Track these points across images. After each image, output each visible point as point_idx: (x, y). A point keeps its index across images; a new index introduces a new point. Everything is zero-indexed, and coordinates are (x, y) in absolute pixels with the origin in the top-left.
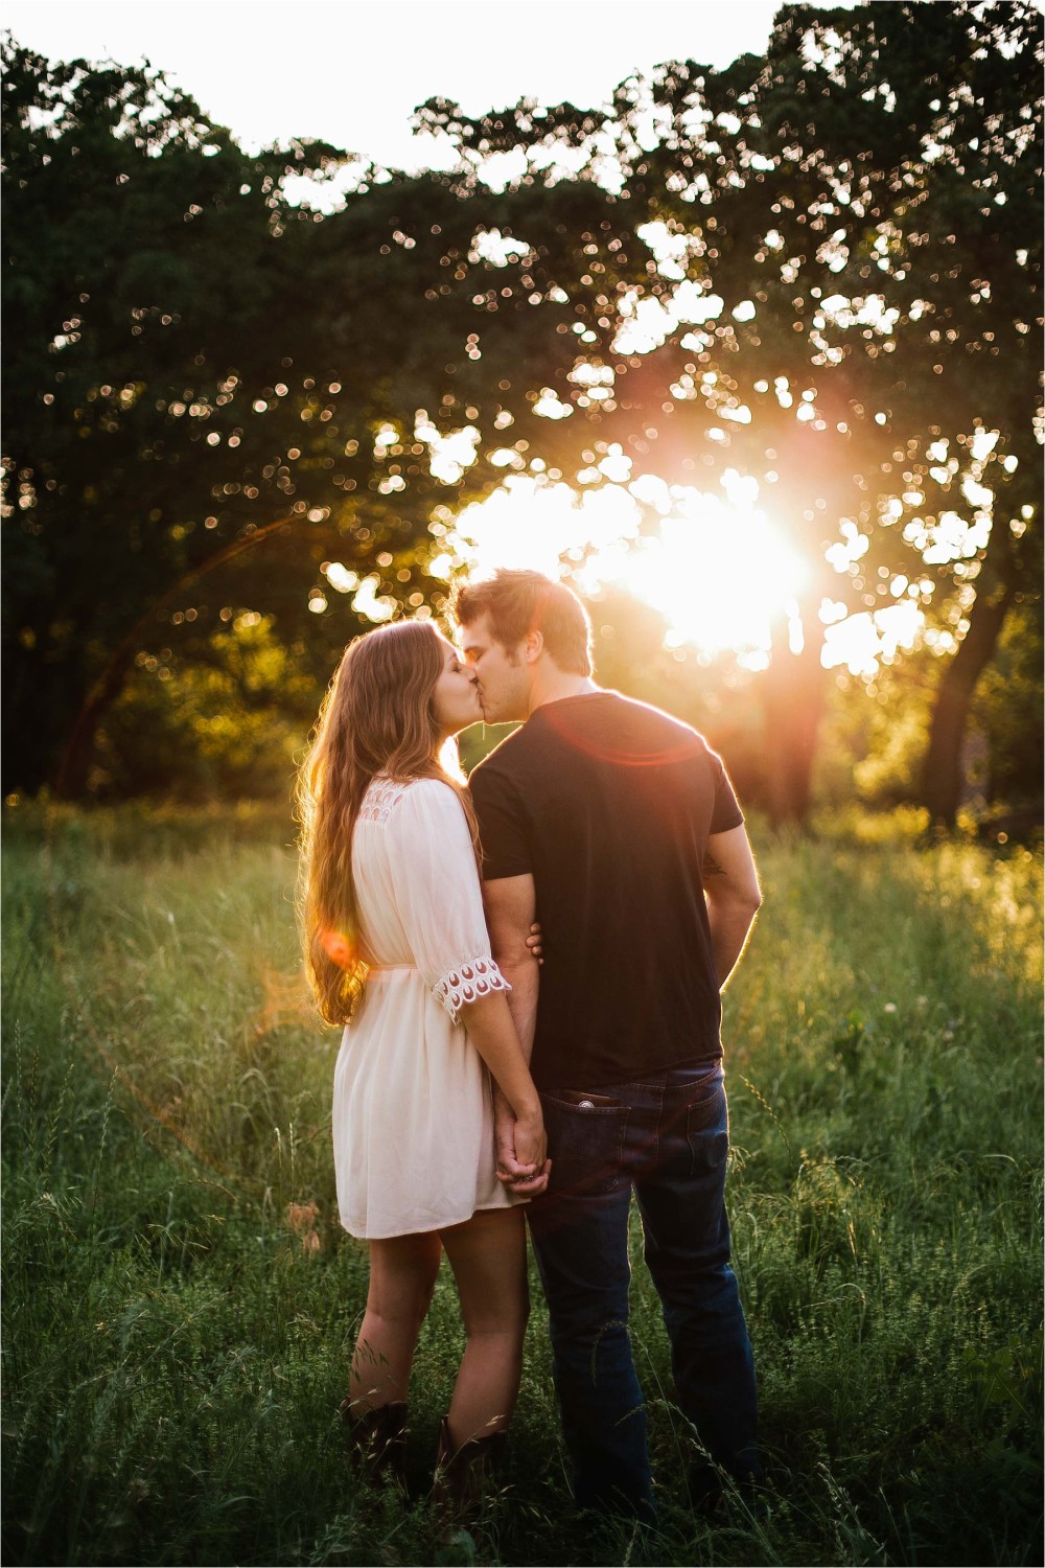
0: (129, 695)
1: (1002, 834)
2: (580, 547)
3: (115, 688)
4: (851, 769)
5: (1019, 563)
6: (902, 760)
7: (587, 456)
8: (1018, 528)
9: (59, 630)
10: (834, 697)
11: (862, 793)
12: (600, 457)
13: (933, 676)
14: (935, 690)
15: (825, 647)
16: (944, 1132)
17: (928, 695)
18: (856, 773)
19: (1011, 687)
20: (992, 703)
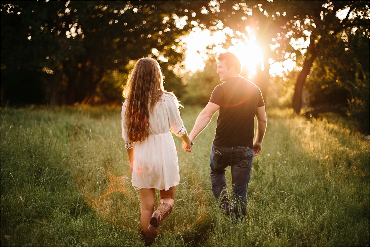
0: (104, 79)
1: (311, 115)
2: (211, 45)
3: (101, 77)
4: (278, 99)
5: (316, 50)
6: (290, 97)
7: (214, 23)
8: (316, 41)
9: (88, 64)
10: (272, 82)
11: (280, 105)
12: (217, 23)
13: (296, 77)
14: (296, 80)
15: (270, 70)
16: (277, 185)
17: (295, 81)
18: (279, 100)
19: (315, 80)
20: (310, 84)
